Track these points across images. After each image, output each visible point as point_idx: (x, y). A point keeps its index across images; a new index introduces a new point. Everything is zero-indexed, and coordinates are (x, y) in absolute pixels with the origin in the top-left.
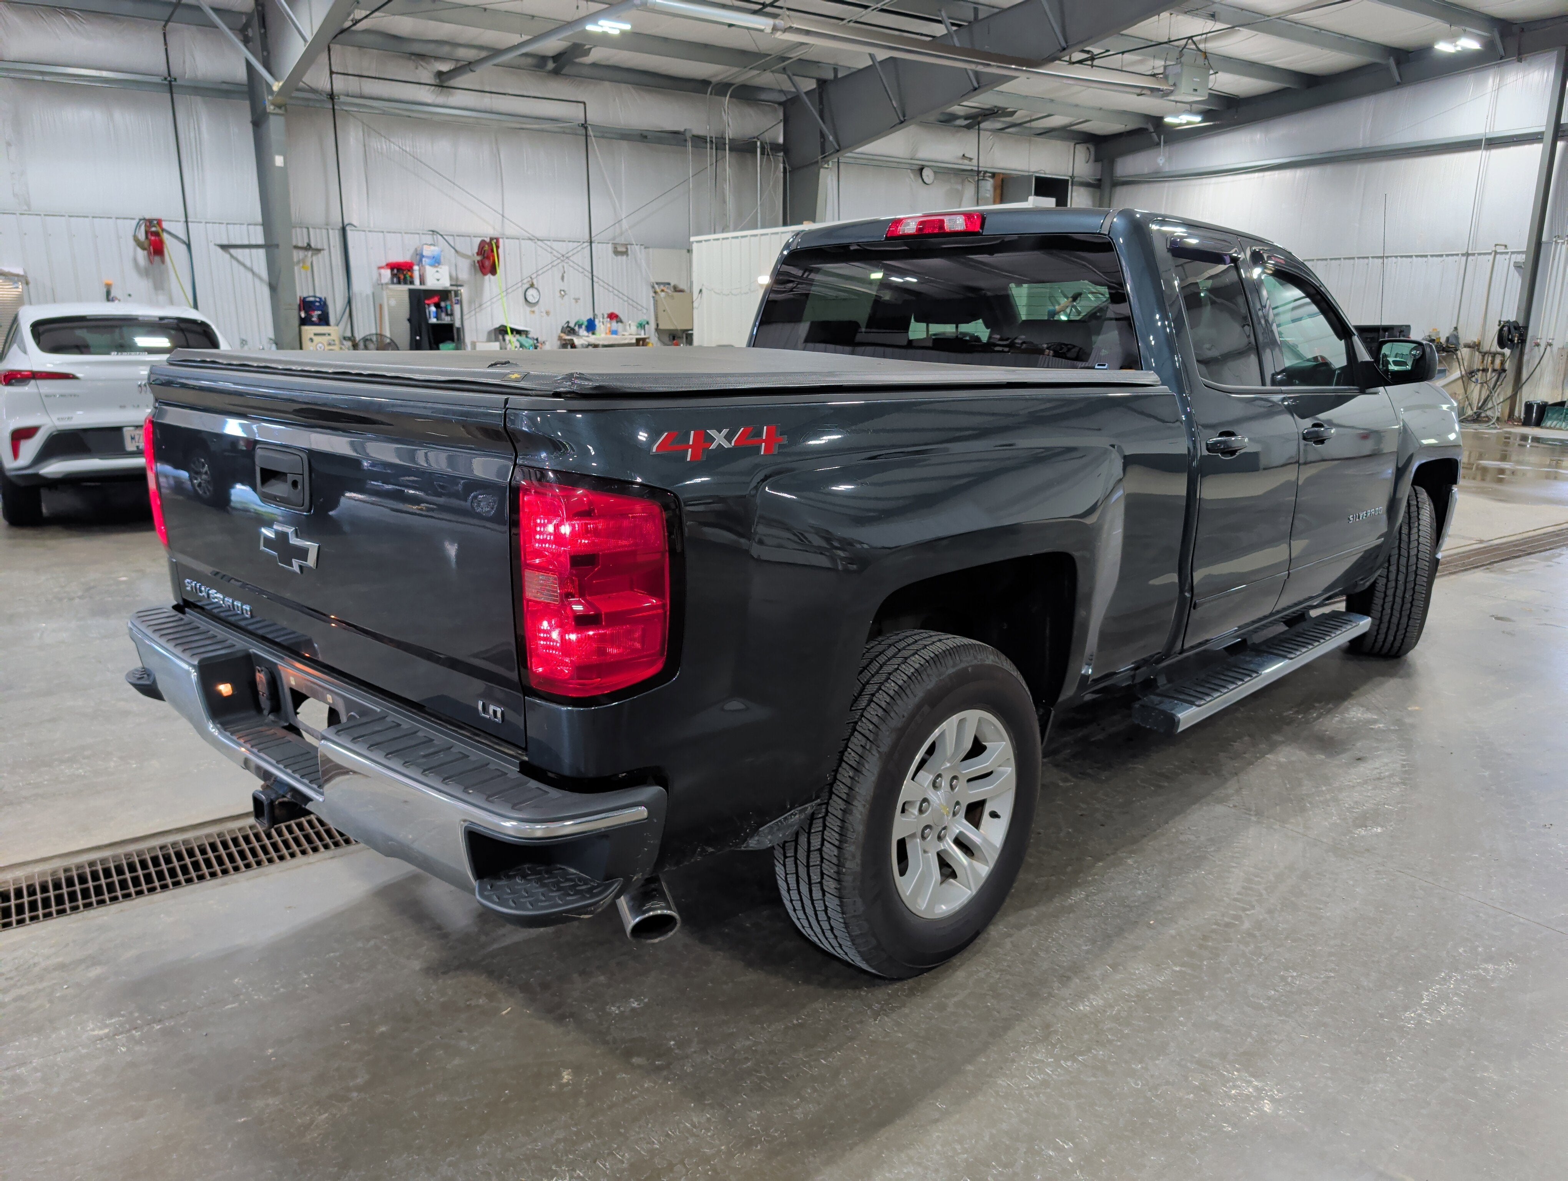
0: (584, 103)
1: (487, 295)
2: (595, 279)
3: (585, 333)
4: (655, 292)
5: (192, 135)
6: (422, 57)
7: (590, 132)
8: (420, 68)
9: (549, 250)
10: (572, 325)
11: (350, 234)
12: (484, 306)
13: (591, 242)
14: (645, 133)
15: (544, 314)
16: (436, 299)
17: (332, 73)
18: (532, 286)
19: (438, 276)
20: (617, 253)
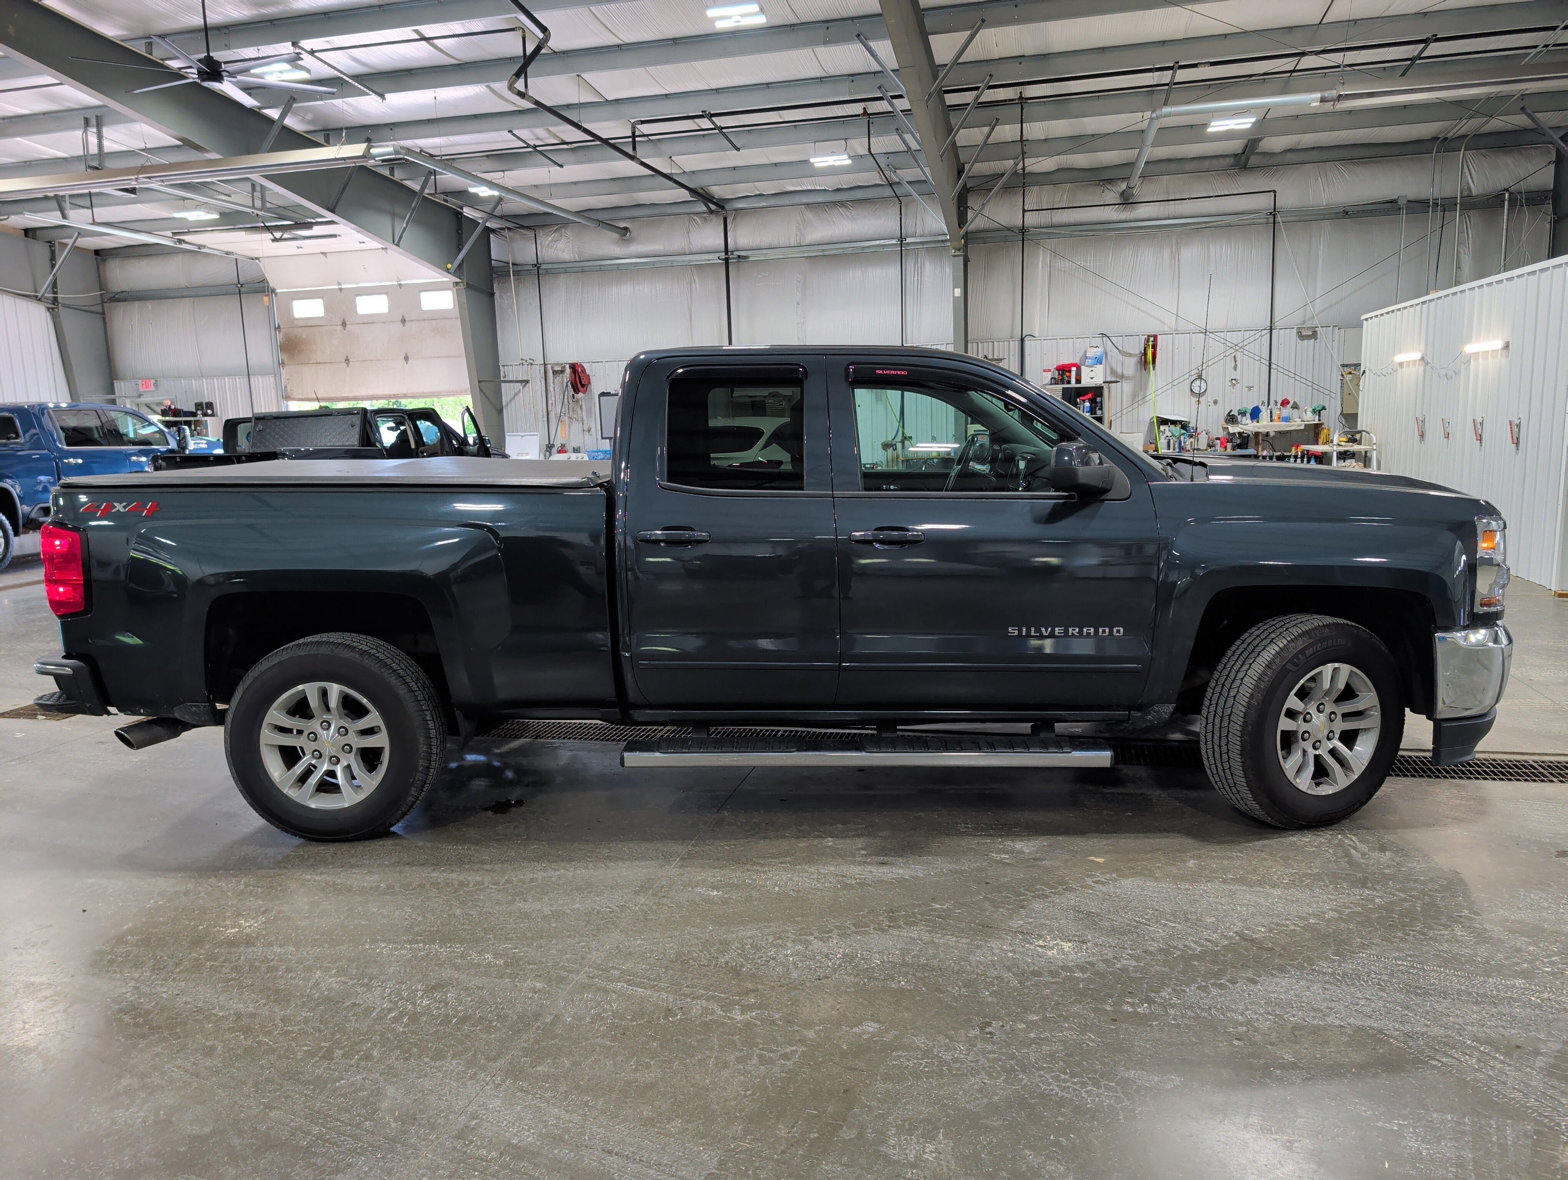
0: (1275, 192)
1: (1151, 388)
2: (1273, 366)
3: (1249, 421)
4: (1342, 375)
5: (916, 279)
6: (1110, 181)
7: (1279, 219)
8: (1106, 191)
9: (1222, 341)
10: (1234, 412)
11: (1027, 343)
12: (1148, 398)
13: (1271, 329)
14: (1348, 209)
15: (1212, 403)
16: (1090, 395)
17: (1024, 211)
18: (1200, 377)
19: (1092, 375)
20: (1302, 337)
